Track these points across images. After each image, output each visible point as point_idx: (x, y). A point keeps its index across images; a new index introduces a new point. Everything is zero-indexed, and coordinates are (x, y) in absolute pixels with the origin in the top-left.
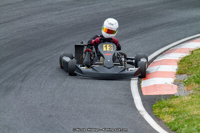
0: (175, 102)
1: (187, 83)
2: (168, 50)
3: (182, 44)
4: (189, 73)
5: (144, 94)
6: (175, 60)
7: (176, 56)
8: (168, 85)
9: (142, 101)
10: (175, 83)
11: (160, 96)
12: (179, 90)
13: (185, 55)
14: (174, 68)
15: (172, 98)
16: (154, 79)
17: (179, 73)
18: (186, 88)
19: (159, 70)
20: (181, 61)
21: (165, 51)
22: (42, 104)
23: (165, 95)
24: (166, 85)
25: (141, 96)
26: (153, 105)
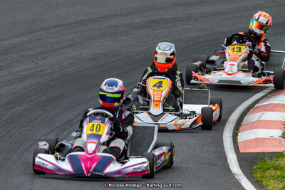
0: (283, 162)
5: (241, 151)
6: (282, 105)
8: (275, 139)
9: (238, 160)
10: (283, 136)
11: (263, 154)
14: (282, 116)
15: (280, 157)
16: (255, 130)
19: (261, 119)
21: (271, 92)
23: (270, 153)
24: (272, 139)
25: (237, 154)
26: (253, 166)
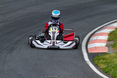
0: (106, 56)
1: (113, 46)
2: (103, 27)
3: (111, 24)
4: (115, 40)
5: (89, 52)
6: (107, 33)
7: (107, 31)
8: (103, 47)
9: (88, 56)
10: (106, 46)
11: (98, 53)
12: (109, 50)
13: (112, 30)
14: (106, 38)
15: (105, 54)
16: (94, 44)
17: (109, 40)
18: (113, 49)
19: (97, 39)
20: (110, 33)
21: (101, 28)
22: (32, 57)
23: (101, 53)
24: (102, 47)
25: (87, 53)
26: (94, 58)
